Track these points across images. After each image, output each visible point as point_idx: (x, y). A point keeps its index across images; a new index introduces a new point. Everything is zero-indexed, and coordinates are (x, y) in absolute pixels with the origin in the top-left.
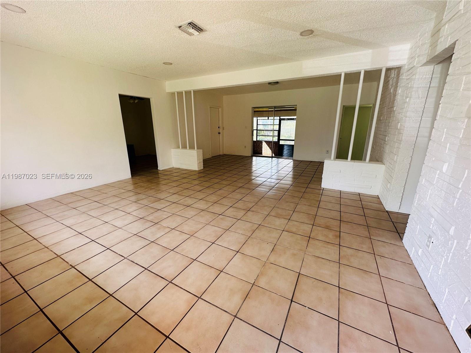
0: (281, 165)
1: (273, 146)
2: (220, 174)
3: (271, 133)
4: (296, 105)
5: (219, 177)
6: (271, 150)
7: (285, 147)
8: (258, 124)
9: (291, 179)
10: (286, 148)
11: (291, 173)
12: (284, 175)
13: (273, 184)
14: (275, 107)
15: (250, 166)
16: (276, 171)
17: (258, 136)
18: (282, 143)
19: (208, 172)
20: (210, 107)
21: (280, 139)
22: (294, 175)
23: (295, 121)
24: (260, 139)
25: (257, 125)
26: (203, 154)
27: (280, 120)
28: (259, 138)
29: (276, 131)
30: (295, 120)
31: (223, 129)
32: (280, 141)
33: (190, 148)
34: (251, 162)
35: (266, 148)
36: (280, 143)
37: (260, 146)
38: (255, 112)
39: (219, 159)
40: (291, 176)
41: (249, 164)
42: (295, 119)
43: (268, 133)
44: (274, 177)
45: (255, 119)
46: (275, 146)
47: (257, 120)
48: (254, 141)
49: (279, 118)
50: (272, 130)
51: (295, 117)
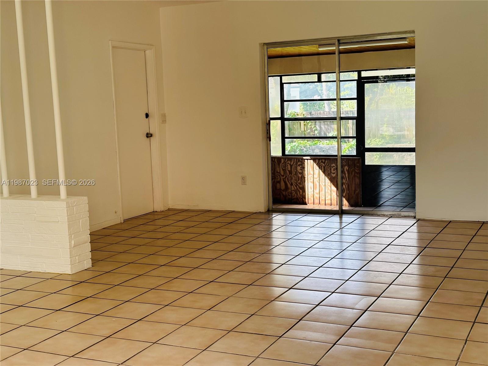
0: (373, 240)
1: (343, 172)
2: (152, 282)
3: (332, 129)
4: (413, 32)
5: (150, 296)
6: (337, 187)
7: (386, 175)
8: (285, 98)
9: (415, 292)
10: (387, 178)
11: (414, 269)
12: (389, 278)
13: (351, 314)
14: (340, 41)
15: (266, 248)
16: (358, 264)
17: (287, 140)
18: (371, 159)
19: (107, 279)
20: (113, 47)
21: (367, 146)
22: (423, 275)
23: (414, 82)
24: (295, 151)
25: (283, 101)
26: (90, 211)
27: (361, 83)
28: (292, 147)
29: (350, 121)
30: (414, 80)
31: (164, 121)
32: (367, 154)
33: (41, 193)
34: (267, 235)
35: (316, 181)
36: (368, 162)
37: (296, 174)
38: (270, 57)
39: (152, 228)
40: (414, 280)
41: (261, 241)
42: (414, 76)
43: (322, 126)
44: (351, 286)
45: (273, 83)
46: (348, 171)
47: (282, 85)
48: (274, 159)
49: (355, 76)
50: (334, 119)
51: (412, 71)
